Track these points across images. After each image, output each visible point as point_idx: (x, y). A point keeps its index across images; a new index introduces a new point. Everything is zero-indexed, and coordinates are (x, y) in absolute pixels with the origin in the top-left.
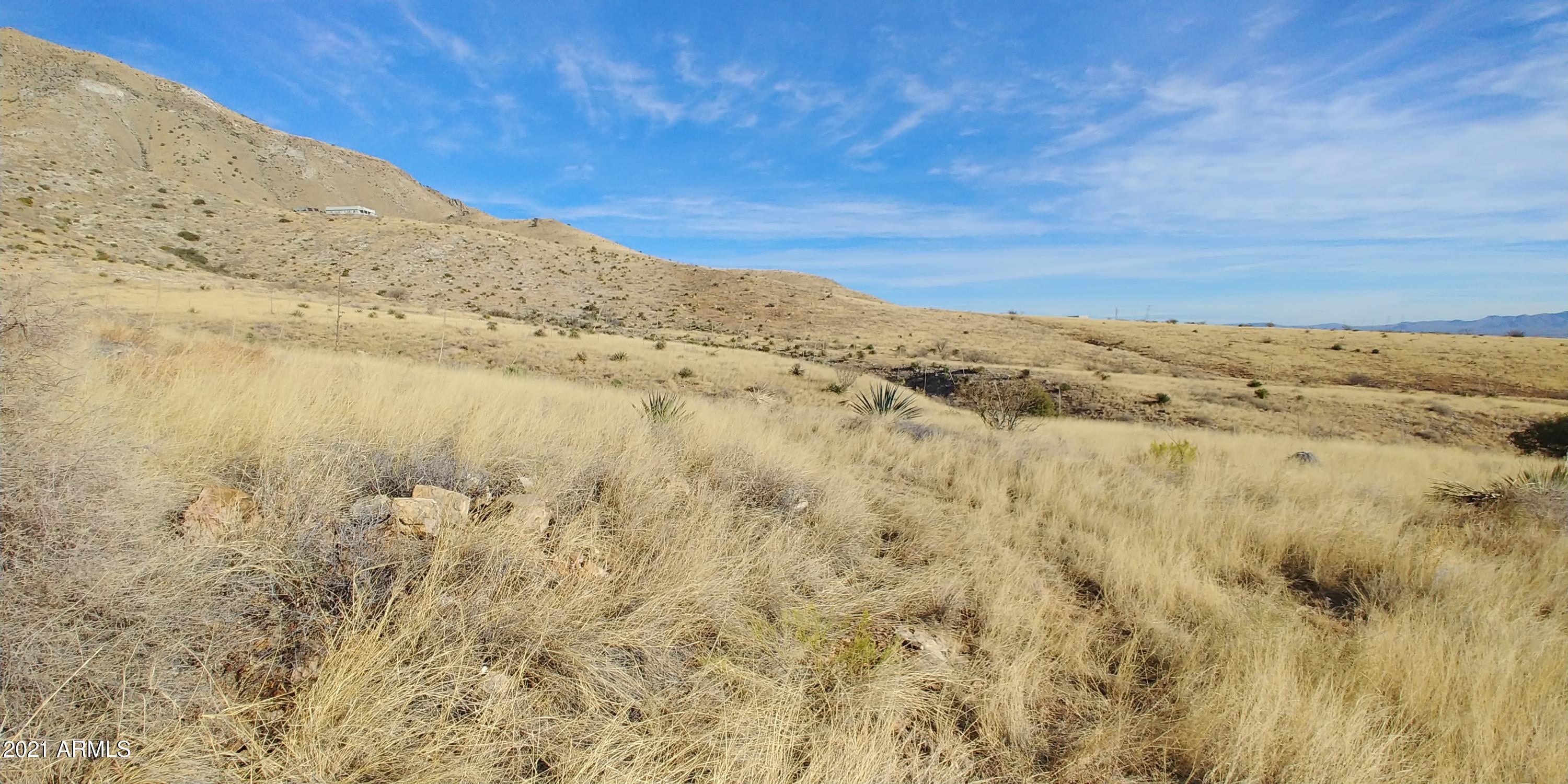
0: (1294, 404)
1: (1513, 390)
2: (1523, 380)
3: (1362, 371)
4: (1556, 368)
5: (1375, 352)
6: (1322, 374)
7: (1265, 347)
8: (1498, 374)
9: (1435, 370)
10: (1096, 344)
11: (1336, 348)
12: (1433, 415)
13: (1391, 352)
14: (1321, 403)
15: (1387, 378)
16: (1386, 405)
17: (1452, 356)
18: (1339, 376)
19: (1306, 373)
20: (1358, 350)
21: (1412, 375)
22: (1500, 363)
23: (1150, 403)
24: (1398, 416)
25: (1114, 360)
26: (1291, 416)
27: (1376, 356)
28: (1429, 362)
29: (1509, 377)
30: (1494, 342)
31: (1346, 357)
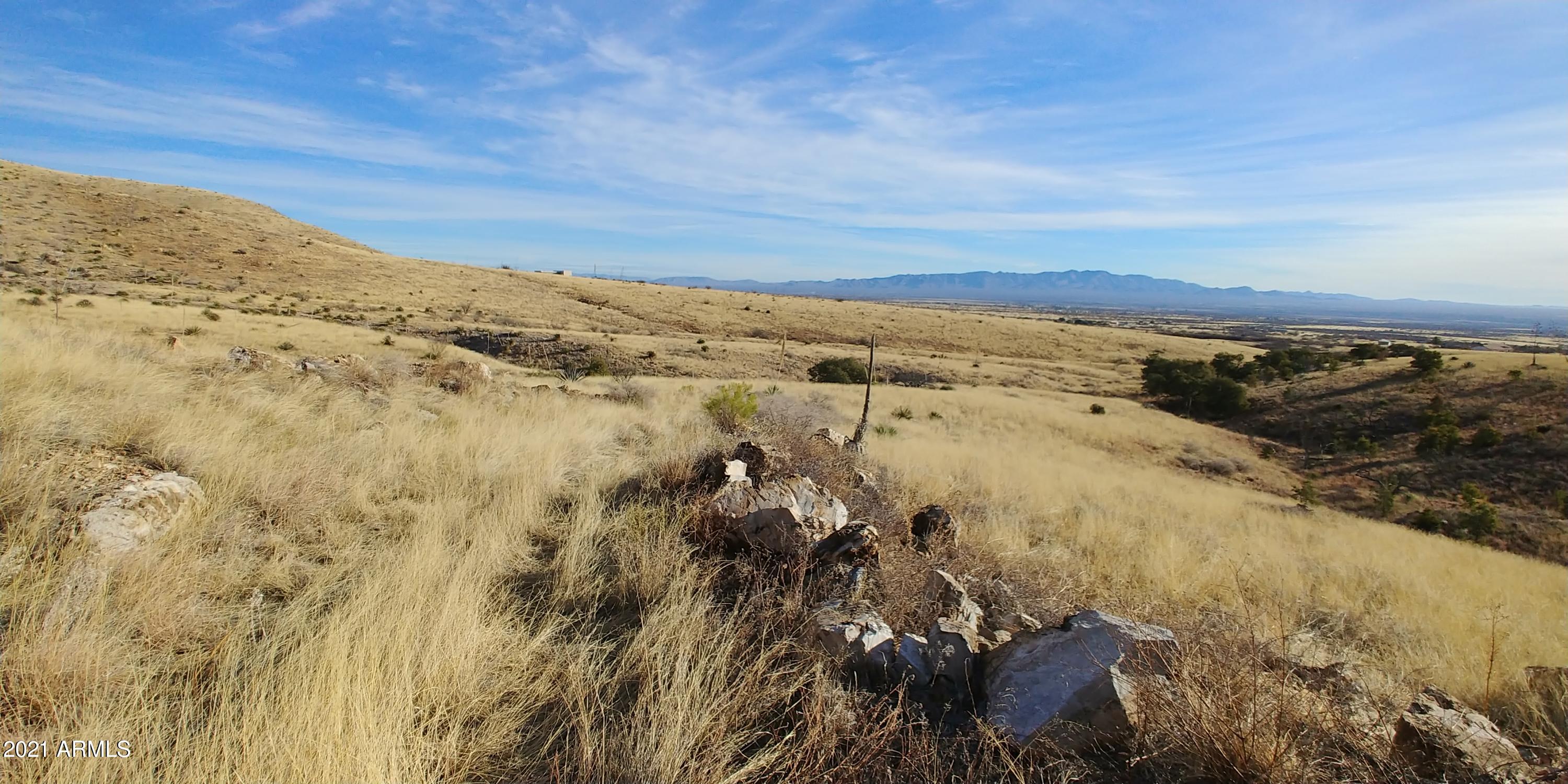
0: (721, 355)
1: (830, 339)
2: (836, 331)
3: (761, 326)
4: (852, 323)
5: (768, 312)
6: (738, 328)
7: (705, 307)
8: (827, 327)
9: (798, 325)
10: (587, 302)
11: (747, 309)
13: (777, 312)
14: (736, 352)
15: (774, 331)
17: (806, 316)
18: (748, 330)
19: (730, 328)
20: (759, 311)
21: (786, 328)
22: (828, 320)
23: (644, 358)
25: (604, 318)
26: (719, 363)
27: (768, 315)
28: (795, 320)
29: (831, 330)
31: (753, 316)
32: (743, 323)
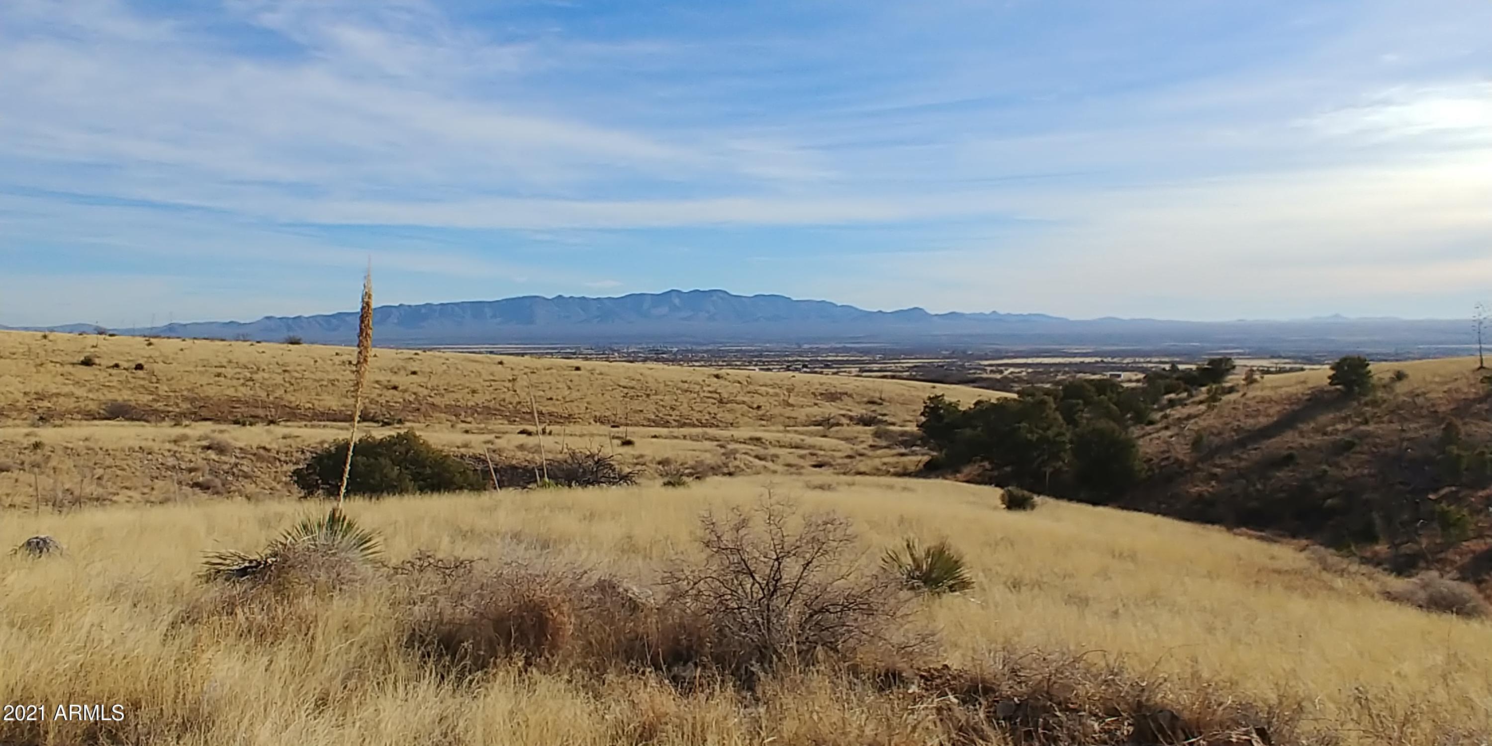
0: (29, 457)
1: (293, 414)
2: (301, 399)
3: (124, 396)
4: (332, 382)
5: (139, 367)
6: (71, 404)
8: (279, 392)
9: (211, 391)
11: (87, 362)
12: (212, 455)
13: (159, 367)
14: (69, 451)
15: (156, 405)
16: (156, 447)
17: (229, 371)
18: (93, 406)
19: (46, 404)
20: (117, 366)
21: (185, 399)
22: (279, 379)
24: (171, 461)
26: (24, 477)
27: (140, 373)
28: (204, 380)
29: (288, 397)
30: (272, 351)
31: (102, 376)
32: (80, 392)
